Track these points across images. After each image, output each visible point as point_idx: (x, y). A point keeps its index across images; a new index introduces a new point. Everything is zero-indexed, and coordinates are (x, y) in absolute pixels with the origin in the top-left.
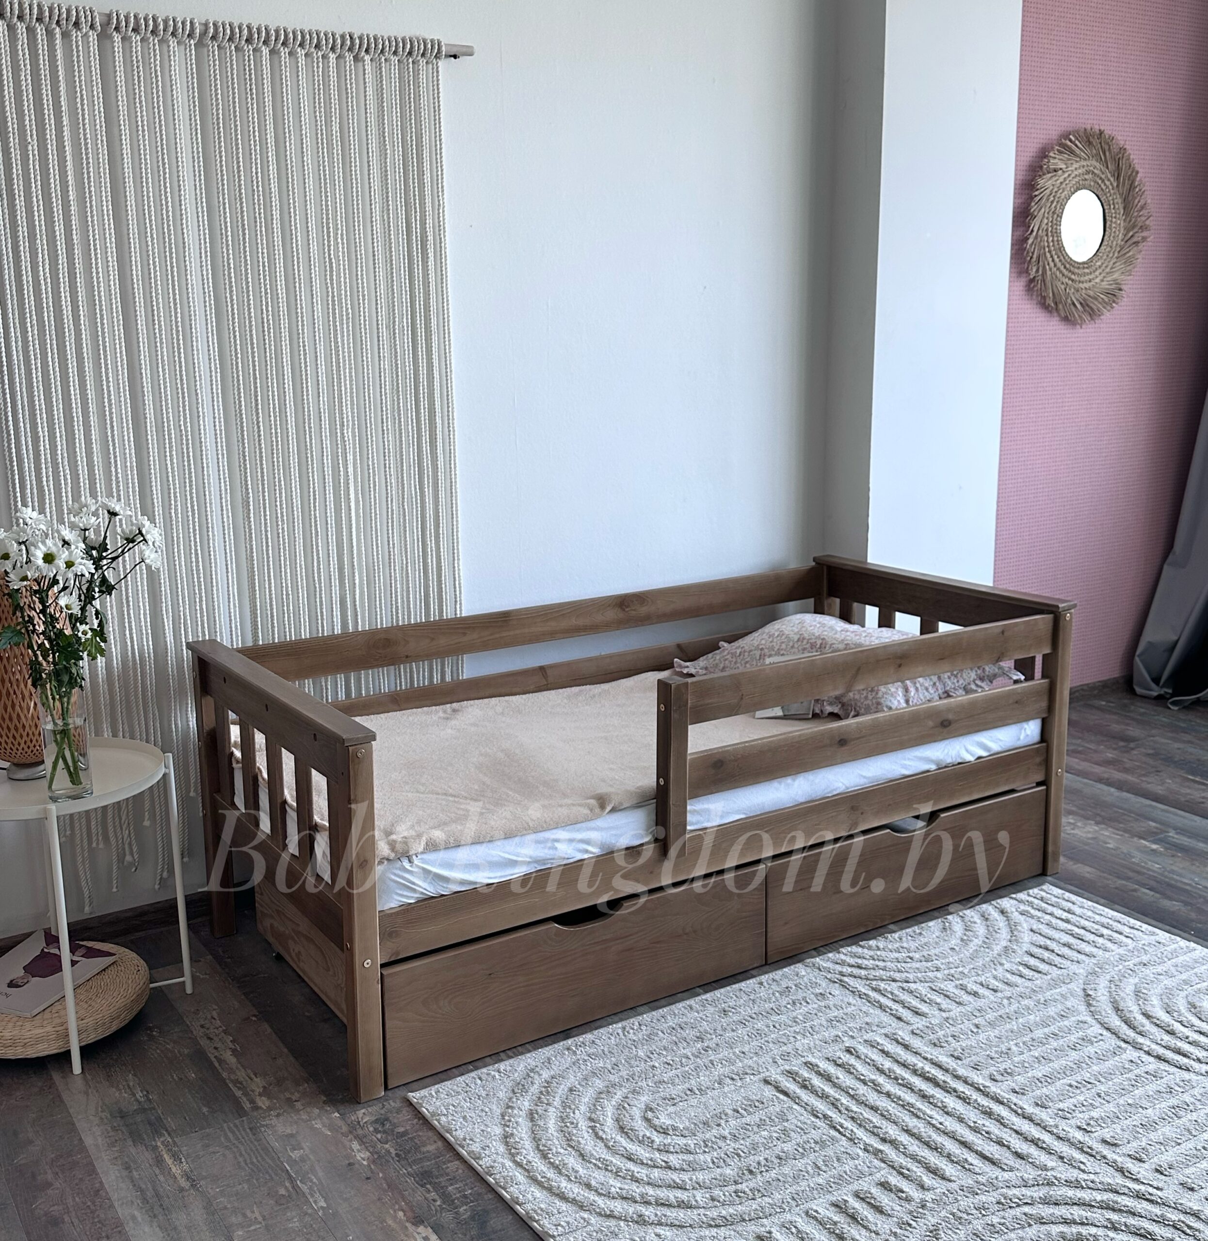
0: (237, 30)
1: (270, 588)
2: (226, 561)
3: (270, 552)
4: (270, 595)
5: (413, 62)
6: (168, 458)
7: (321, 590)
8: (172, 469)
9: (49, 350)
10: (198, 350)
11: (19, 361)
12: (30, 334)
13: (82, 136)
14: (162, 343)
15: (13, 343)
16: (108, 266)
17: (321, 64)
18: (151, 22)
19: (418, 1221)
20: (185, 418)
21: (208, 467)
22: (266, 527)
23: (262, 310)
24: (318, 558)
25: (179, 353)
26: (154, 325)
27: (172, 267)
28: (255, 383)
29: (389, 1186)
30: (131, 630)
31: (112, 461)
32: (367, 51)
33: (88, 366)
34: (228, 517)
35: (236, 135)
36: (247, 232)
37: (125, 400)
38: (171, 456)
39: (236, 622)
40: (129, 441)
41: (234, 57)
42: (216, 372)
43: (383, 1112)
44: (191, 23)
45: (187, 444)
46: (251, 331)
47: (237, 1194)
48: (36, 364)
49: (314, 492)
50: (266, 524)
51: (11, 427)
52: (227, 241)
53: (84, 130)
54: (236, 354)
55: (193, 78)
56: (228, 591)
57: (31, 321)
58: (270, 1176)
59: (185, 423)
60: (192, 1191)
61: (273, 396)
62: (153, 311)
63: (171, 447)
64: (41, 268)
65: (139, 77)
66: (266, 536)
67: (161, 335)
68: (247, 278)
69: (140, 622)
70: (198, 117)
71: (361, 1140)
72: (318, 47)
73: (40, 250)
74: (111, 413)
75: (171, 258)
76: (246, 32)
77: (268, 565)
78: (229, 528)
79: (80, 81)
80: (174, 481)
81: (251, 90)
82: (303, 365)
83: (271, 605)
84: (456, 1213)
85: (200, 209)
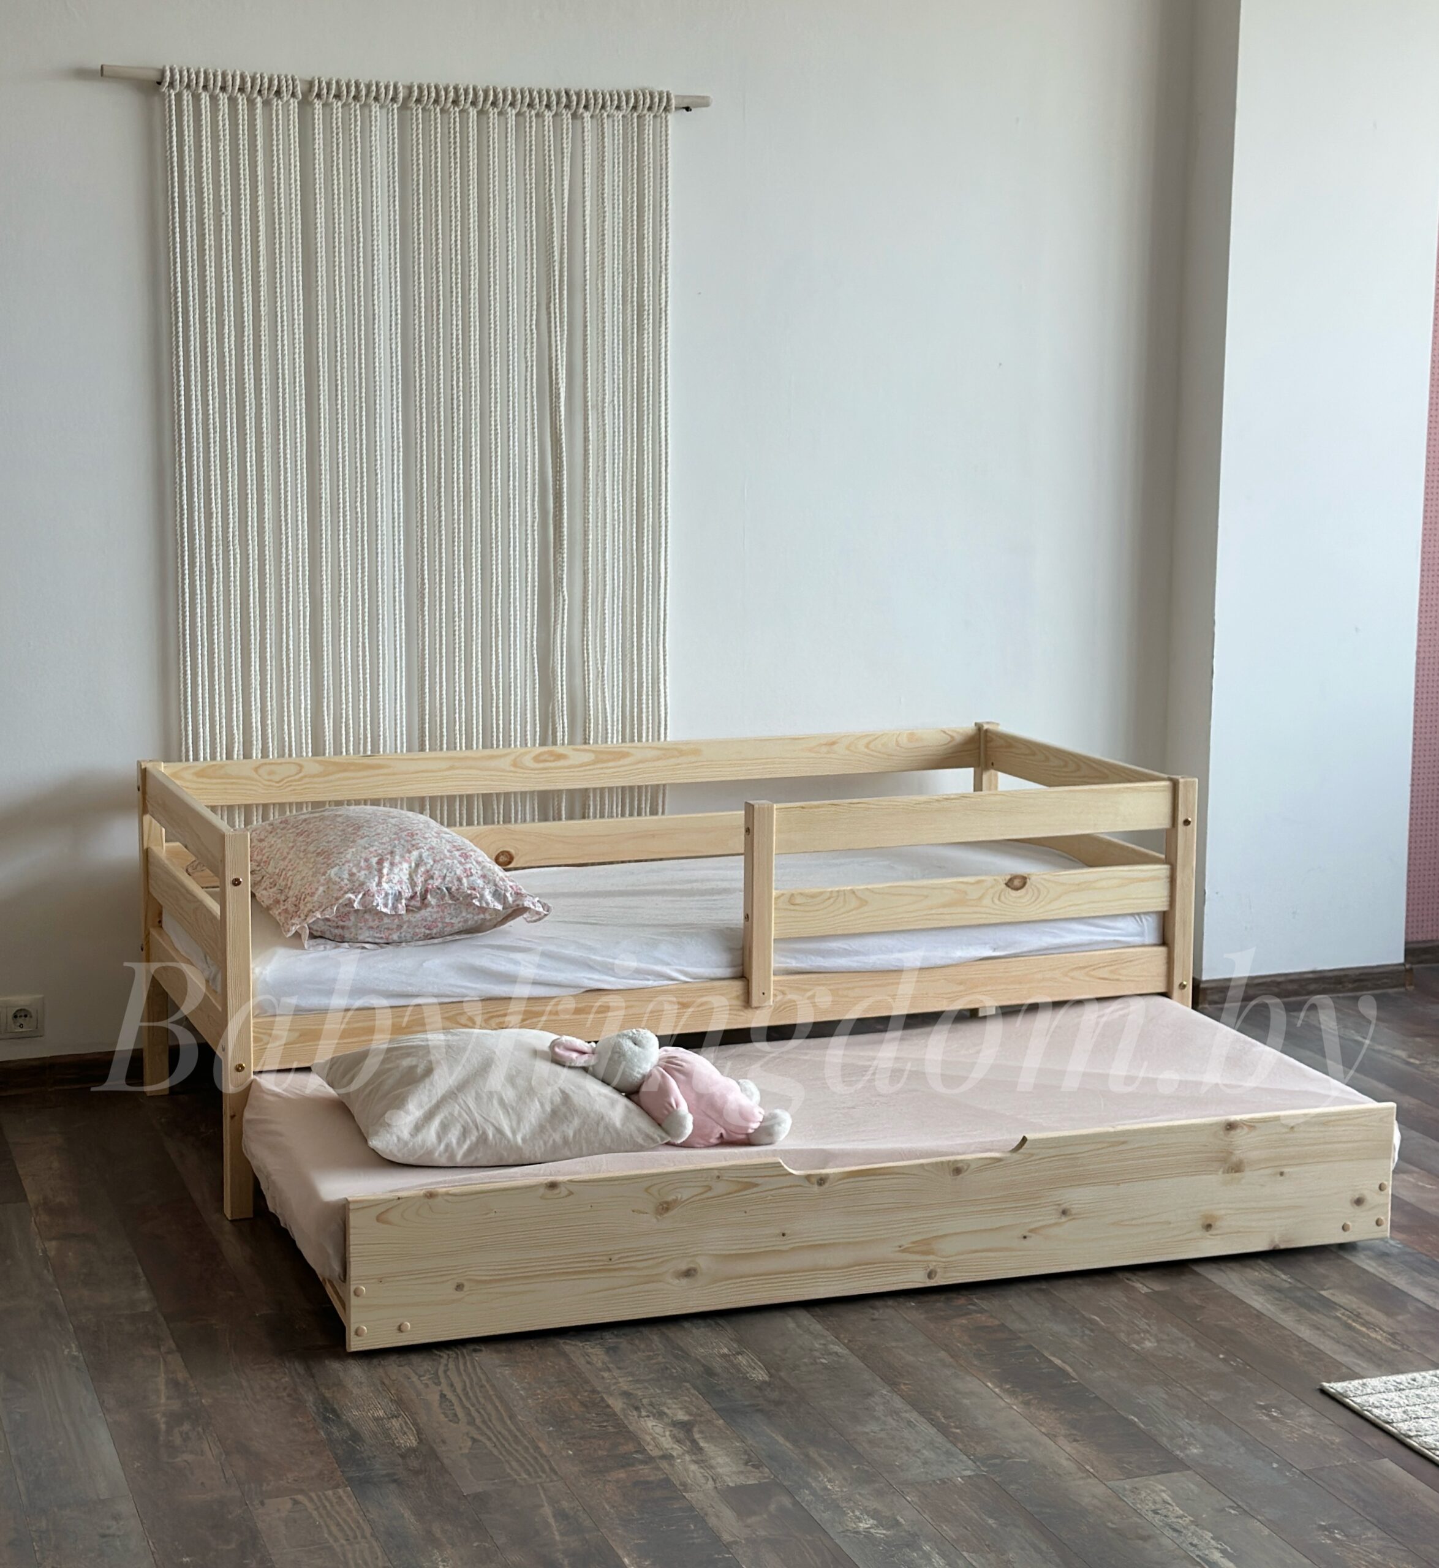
0: (443, 93)
1: (441, 691)
2: (395, 657)
3: (444, 651)
4: (441, 699)
5: (639, 117)
7: (498, 699)
8: (345, 553)
9: (229, 423)
10: (381, 427)
11: (198, 434)
12: (211, 407)
13: (276, 205)
14: (343, 419)
16: (294, 339)
17: (534, 124)
18: (353, 89)
20: (362, 500)
21: (382, 553)
22: (440, 623)
24: (497, 662)
25: (361, 431)
26: (337, 400)
27: (360, 340)
28: (440, 464)
30: (290, 724)
31: (284, 541)
32: (586, 107)
33: (267, 440)
34: (400, 609)
35: (436, 201)
36: (441, 302)
38: (345, 539)
39: (402, 727)
40: (303, 522)
41: (439, 120)
42: (398, 452)
44: (396, 88)
45: (363, 528)
46: (439, 408)
48: (215, 437)
50: (441, 619)
52: (420, 312)
53: (279, 199)
54: (422, 433)
55: (394, 143)
56: (395, 691)
57: (213, 393)
61: (458, 479)
62: (337, 386)
63: (345, 529)
65: (338, 144)
66: (441, 632)
67: (343, 411)
68: (438, 352)
70: (397, 184)
72: (531, 105)
73: (226, 322)
74: (286, 492)
75: (359, 330)
76: (452, 94)
77: (441, 666)
78: (401, 621)
79: (278, 150)
80: (345, 566)
81: (455, 153)
83: (441, 711)
85: (393, 280)
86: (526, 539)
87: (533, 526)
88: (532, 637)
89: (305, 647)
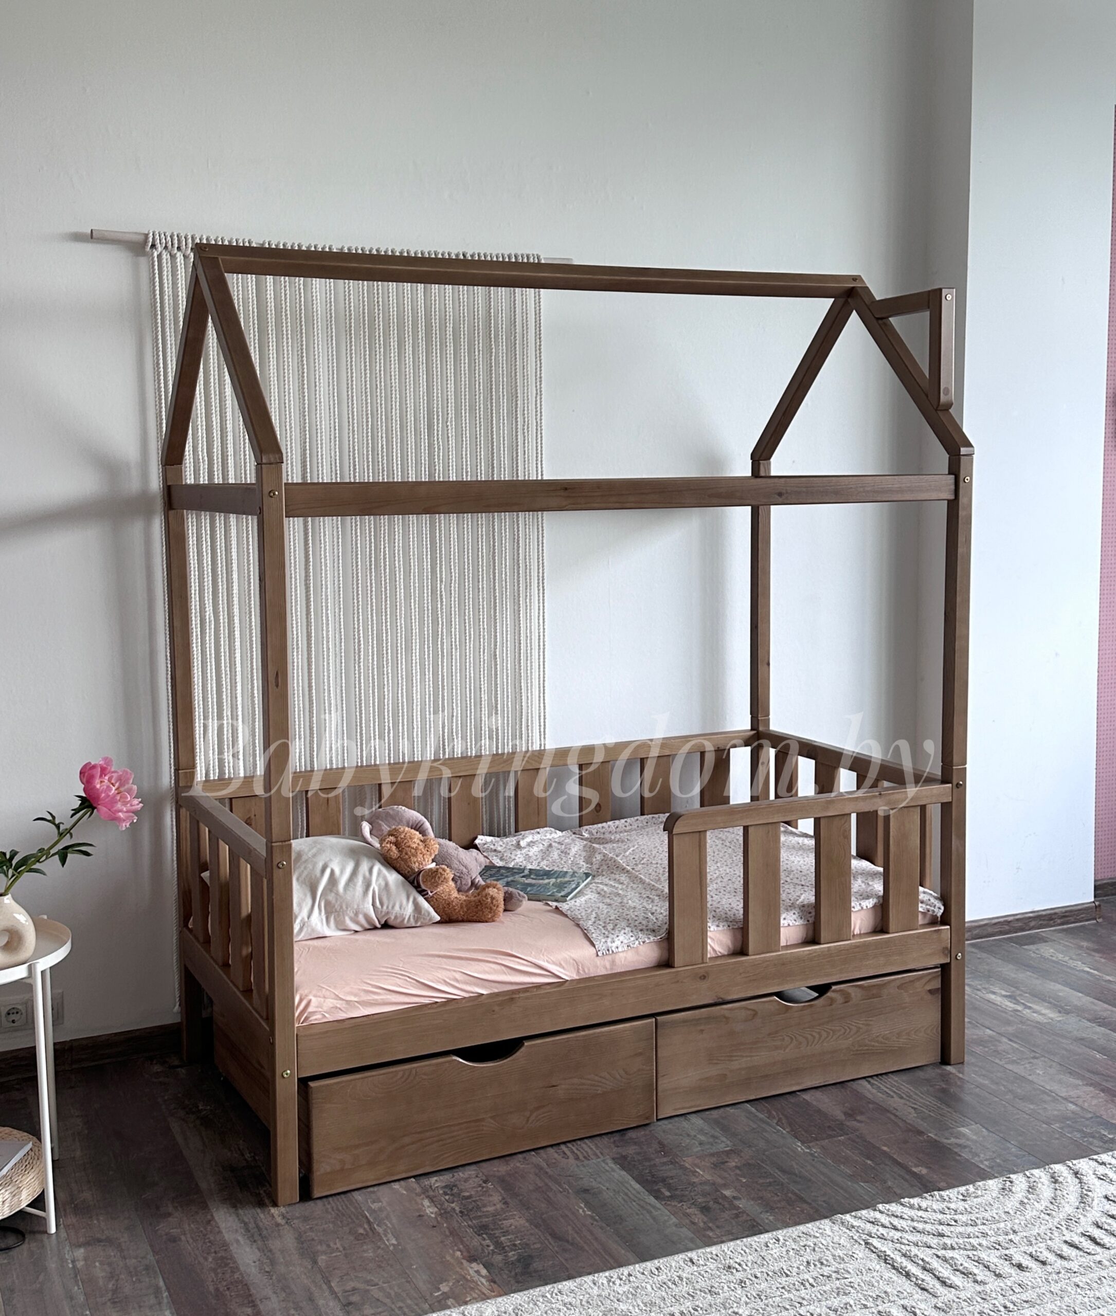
19: (472, 1259)
29: (451, 1233)
43: (452, 1180)
47: (324, 1230)
58: (352, 1219)
60: (286, 1226)
65: (285, 295)
71: (432, 1199)
79: (239, 299)
84: (505, 1256)
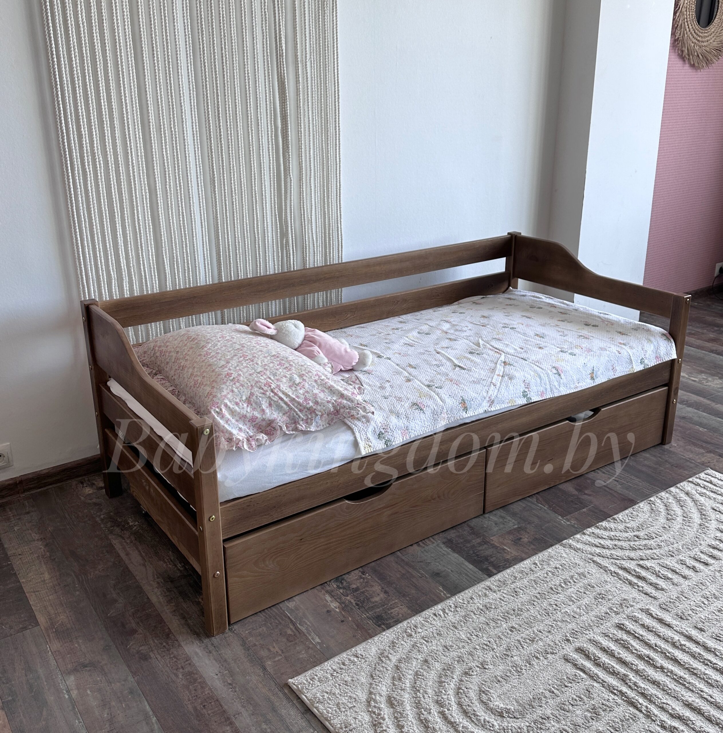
1: (228, 238)
2: (201, 220)
3: (228, 214)
4: (228, 242)
6: (164, 150)
7: (259, 240)
8: (167, 157)
9: (87, 74)
10: (182, 76)
11: (67, 81)
12: (74, 62)
14: (159, 70)
15: (63, 69)
16: (124, 15)
20: (174, 123)
21: (189, 157)
22: (225, 198)
23: (222, 48)
24: (257, 218)
25: (170, 78)
26: (154, 57)
28: (218, 99)
30: (144, 265)
31: (129, 151)
34: (202, 190)
37: (136, 109)
38: (166, 149)
40: (139, 138)
42: (193, 91)
45: (176, 141)
46: (215, 62)
48: (79, 83)
49: (255, 174)
50: (225, 195)
51: (64, 128)
54: (206, 79)
56: (203, 240)
57: (75, 53)
58: (279, 621)
59: (174, 126)
61: (229, 108)
62: (153, 47)
63: (166, 143)
64: (80, 16)
66: (225, 203)
68: (212, 26)
69: (149, 260)
71: (331, 594)
74: (128, 119)
75: (164, 10)
77: (227, 223)
78: (203, 198)
80: (168, 166)
82: (247, 87)
83: (229, 249)
86: (269, 145)
87: (272, 137)
88: (275, 203)
89: (148, 218)
